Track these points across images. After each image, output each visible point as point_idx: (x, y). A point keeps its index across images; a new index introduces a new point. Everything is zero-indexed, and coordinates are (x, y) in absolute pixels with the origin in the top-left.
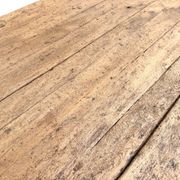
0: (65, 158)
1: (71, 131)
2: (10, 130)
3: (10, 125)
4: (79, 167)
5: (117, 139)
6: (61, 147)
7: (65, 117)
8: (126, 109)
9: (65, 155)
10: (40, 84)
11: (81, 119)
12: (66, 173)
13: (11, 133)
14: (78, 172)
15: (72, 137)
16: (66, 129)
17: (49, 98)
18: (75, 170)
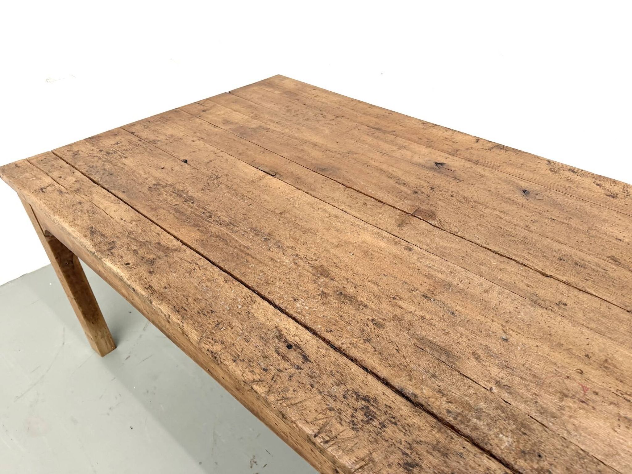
0: (387, 308)
1: (430, 312)
2: (410, 250)
3: (416, 248)
4: (379, 325)
5: (434, 376)
6: (400, 303)
7: (449, 302)
8: (506, 396)
9: (390, 308)
10: (502, 266)
11: (454, 325)
12: (367, 312)
13: (406, 252)
14: (370, 324)
15: (420, 313)
16: (429, 305)
17: (477, 278)
18: (373, 320)
